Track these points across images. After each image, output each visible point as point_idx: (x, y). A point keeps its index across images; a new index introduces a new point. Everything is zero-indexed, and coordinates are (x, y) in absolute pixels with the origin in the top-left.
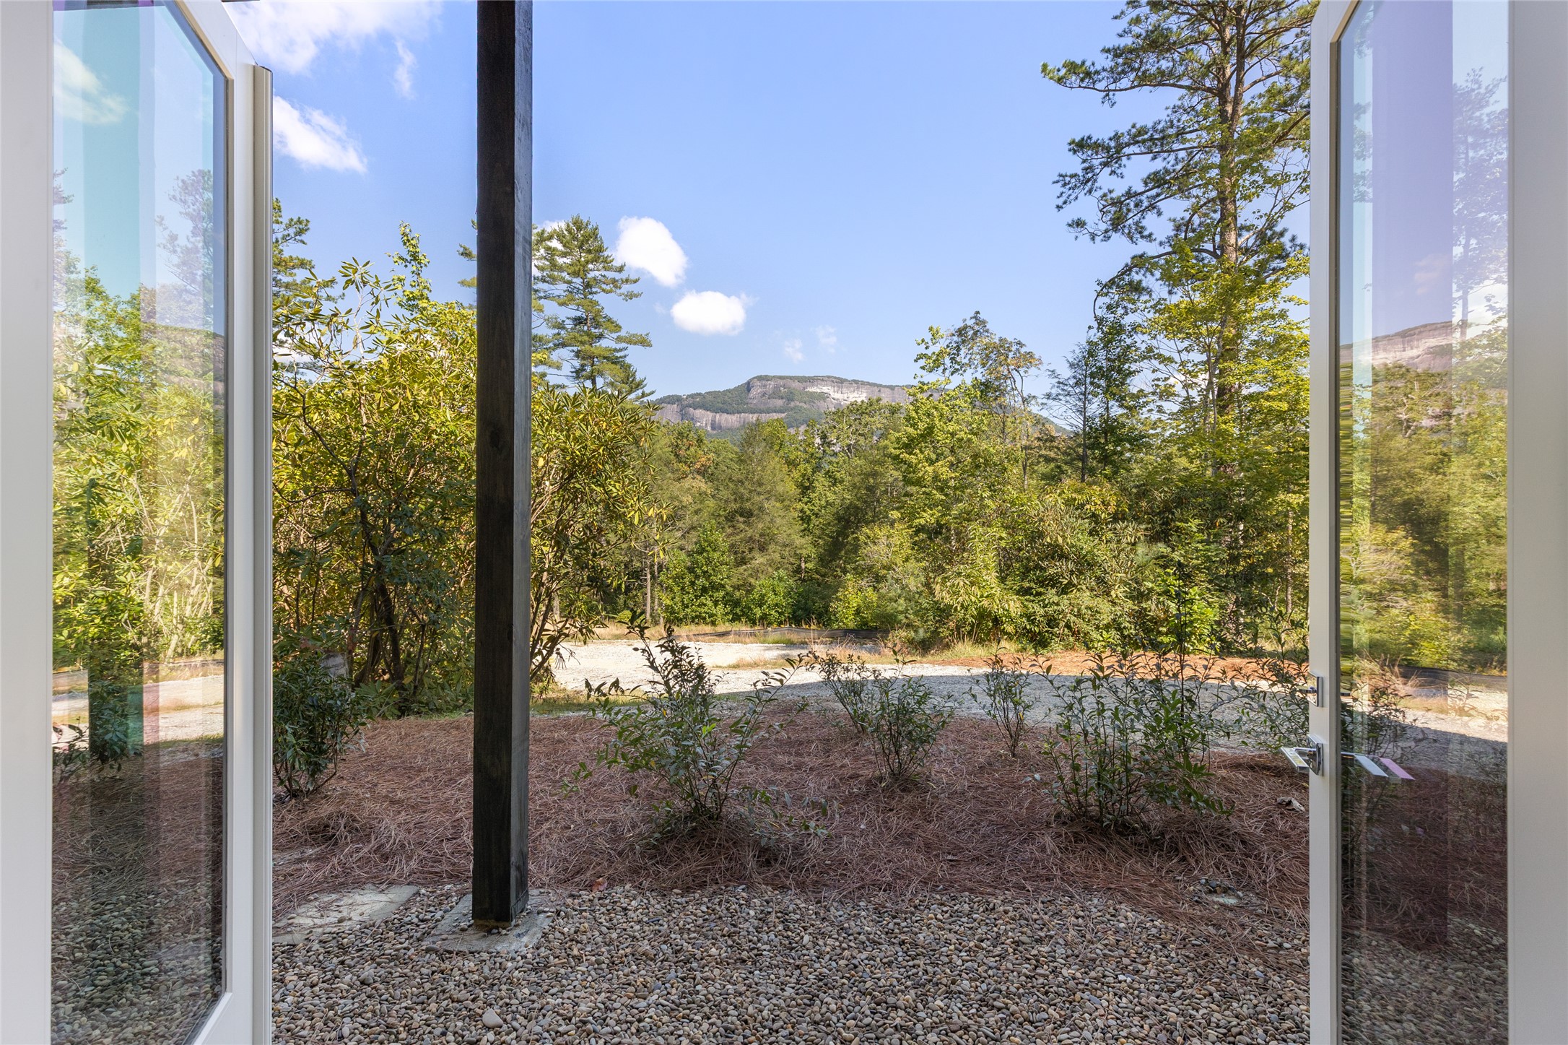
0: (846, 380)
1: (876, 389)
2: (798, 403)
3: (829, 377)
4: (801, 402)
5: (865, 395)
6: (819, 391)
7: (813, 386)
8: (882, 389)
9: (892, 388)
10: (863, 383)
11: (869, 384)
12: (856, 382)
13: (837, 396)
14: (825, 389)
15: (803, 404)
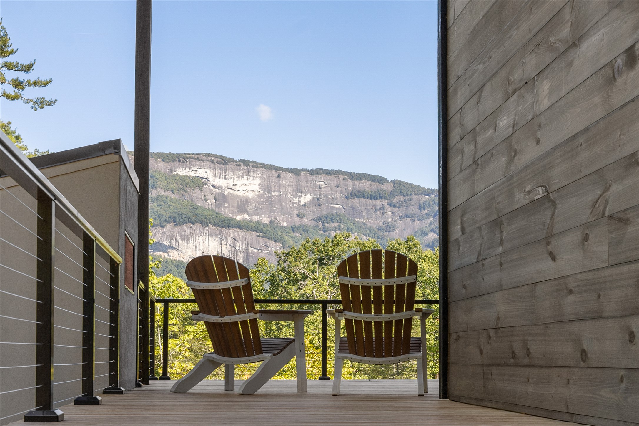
0: (231, 160)
1: (274, 174)
2: (162, 192)
3: (207, 155)
4: (166, 189)
5: (258, 181)
6: (192, 174)
7: (184, 167)
8: (283, 174)
9: (296, 172)
10: (256, 165)
11: (263, 165)
12: (245, 162)
13: (220, 182)
14: (201, 173)
15: (169, 194)
